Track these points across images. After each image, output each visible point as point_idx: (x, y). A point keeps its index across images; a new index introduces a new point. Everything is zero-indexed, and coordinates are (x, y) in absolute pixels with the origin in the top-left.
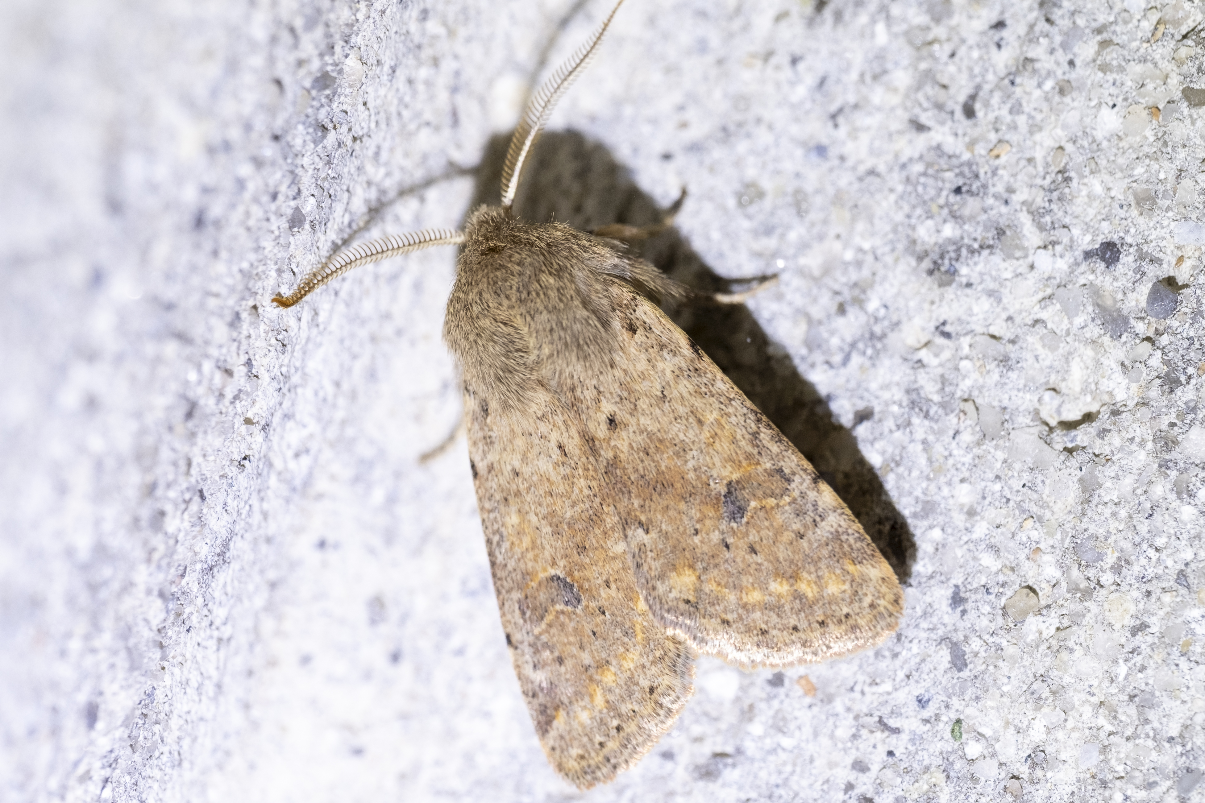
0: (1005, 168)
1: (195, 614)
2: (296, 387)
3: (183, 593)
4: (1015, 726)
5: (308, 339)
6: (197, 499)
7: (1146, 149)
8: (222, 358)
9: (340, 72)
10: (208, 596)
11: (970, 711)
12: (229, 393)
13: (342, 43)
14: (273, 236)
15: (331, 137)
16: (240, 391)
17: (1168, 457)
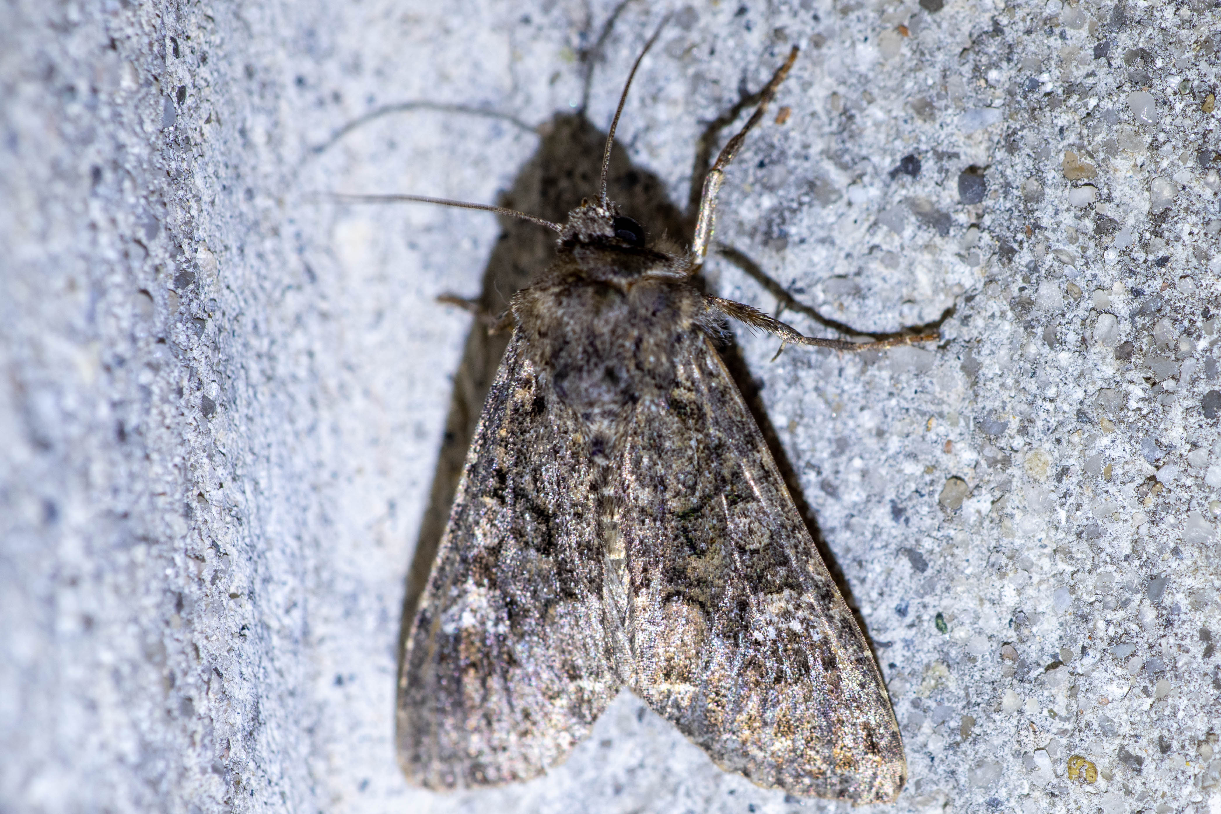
0: (793, 129)
1: (252, 778)
2: (263, 552)
3: (234, 763)
4: (989, 600)
5: (258, 508)
6: (214, 676)
7: (908, 65)
8: (189, 547)
9: (196, 266)
10: (257, 760)
11: (945, 602)
12: (207, 576)
13: (186, 241)
14: (192, 427)
15: (210, 325)
16: (216, 571)
17: (1029, 318)
